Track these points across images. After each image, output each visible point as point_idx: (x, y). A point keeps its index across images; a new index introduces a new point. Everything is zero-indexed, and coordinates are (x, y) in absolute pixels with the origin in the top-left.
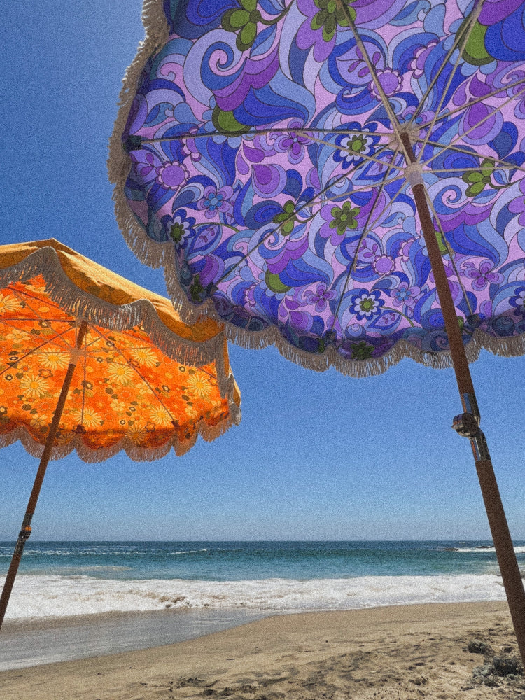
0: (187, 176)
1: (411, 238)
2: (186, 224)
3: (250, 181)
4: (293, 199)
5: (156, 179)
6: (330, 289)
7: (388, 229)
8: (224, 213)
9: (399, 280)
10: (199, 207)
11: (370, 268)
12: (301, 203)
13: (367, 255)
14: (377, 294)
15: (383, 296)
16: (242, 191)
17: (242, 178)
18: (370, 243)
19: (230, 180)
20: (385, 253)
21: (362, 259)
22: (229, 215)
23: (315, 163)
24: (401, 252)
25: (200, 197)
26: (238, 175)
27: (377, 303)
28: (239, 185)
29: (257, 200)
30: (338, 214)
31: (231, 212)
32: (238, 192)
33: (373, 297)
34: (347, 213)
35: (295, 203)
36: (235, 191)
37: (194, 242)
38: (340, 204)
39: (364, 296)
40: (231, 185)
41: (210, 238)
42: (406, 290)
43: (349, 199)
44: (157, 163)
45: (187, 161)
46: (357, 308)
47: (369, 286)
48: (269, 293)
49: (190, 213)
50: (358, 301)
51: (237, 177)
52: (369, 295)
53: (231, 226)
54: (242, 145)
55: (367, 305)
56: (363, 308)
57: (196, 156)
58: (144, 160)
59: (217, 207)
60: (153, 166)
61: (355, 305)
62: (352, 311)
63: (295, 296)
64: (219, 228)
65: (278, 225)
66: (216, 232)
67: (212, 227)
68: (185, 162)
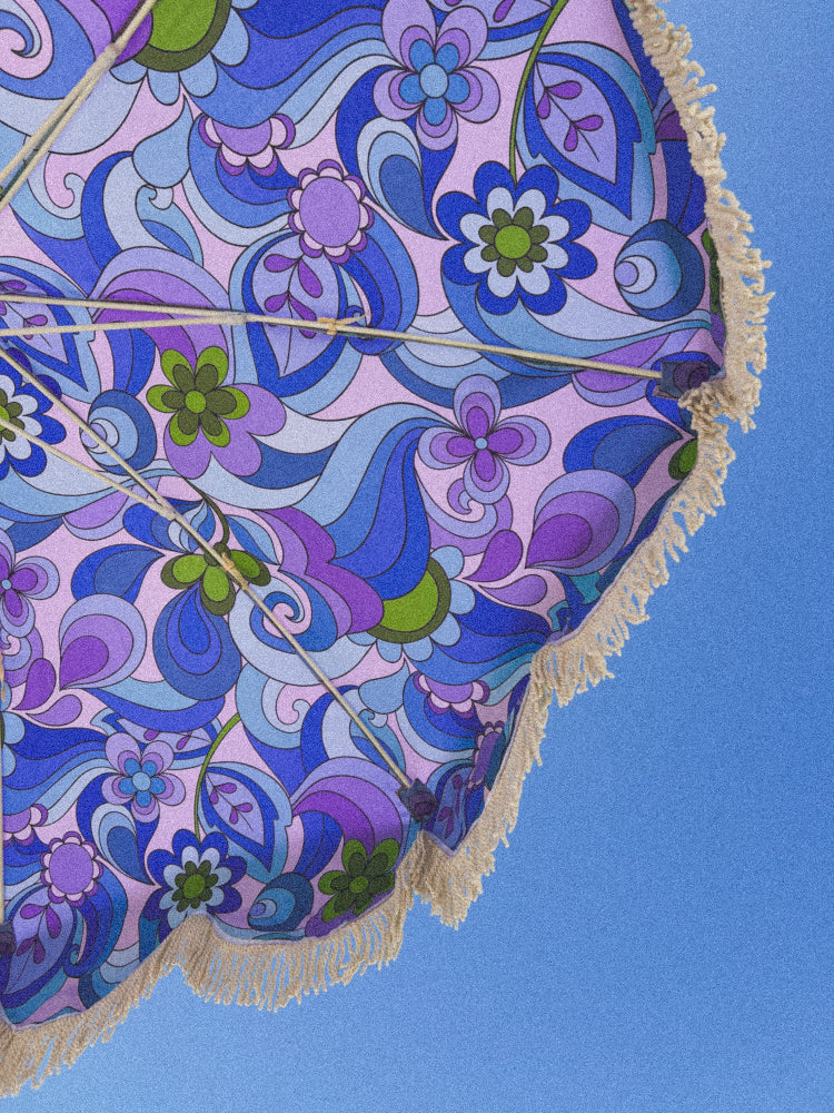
0: (76, 840)
1: (203, 134)
2: (189, 854)
3: (98, 693)
4: (159, 565)
5: (73, 905)
6: (448, 414)
7: (204, 236)
8: (178, 757)
9: (372, 128)
10: (148, 819)
11: (353, 263)
12: (175, 540)
13: (314, 287)
14: (456, 206)
15: (458, 178)
16: (120, 710)
17: (90, 713)
18: (268, 284)
19: (92, 741)
20: (283, 221)
21: (329, 300)
22: (181, 744)
23: (53, 522)
24: (262, 160)
25: (126, 812)
26: (82, 722)
27: (499, 199)
28: (105, 720)
29: (149, 670)
30: (189, 423)
31: (174, 739)
32: (123, 722)
33: (471, 225)
34: (182, 392)
35: (170, 555)
36: (120, 729)
37: (242, 840)
38: (160, 419)
39: (474, 262)
40: (103, 739)
41: (242, 795)
42: (411, 71)
43: (141, 396)
44: (41, 898)
45: (45, 835)
46: (537, 282)
47: (426, 253)
48: (449, 632)
49: (161, 841)
50: (501, 286)
51: (87, 725)
52: (467, 245)
53: (215, 737)
54: (19, 712)
55: (513, 242)
56: (534, 256)
57: (36, 815)
58: (35, 921)
59: (156, 776)
60: (47, 907)
61: (519, 292)
62: (552, 302)
63: (463, 546)
64: (215, 770)
65: (241, 596)
66: (225, 779)
67: (210, 789)
68: (46, 841)
